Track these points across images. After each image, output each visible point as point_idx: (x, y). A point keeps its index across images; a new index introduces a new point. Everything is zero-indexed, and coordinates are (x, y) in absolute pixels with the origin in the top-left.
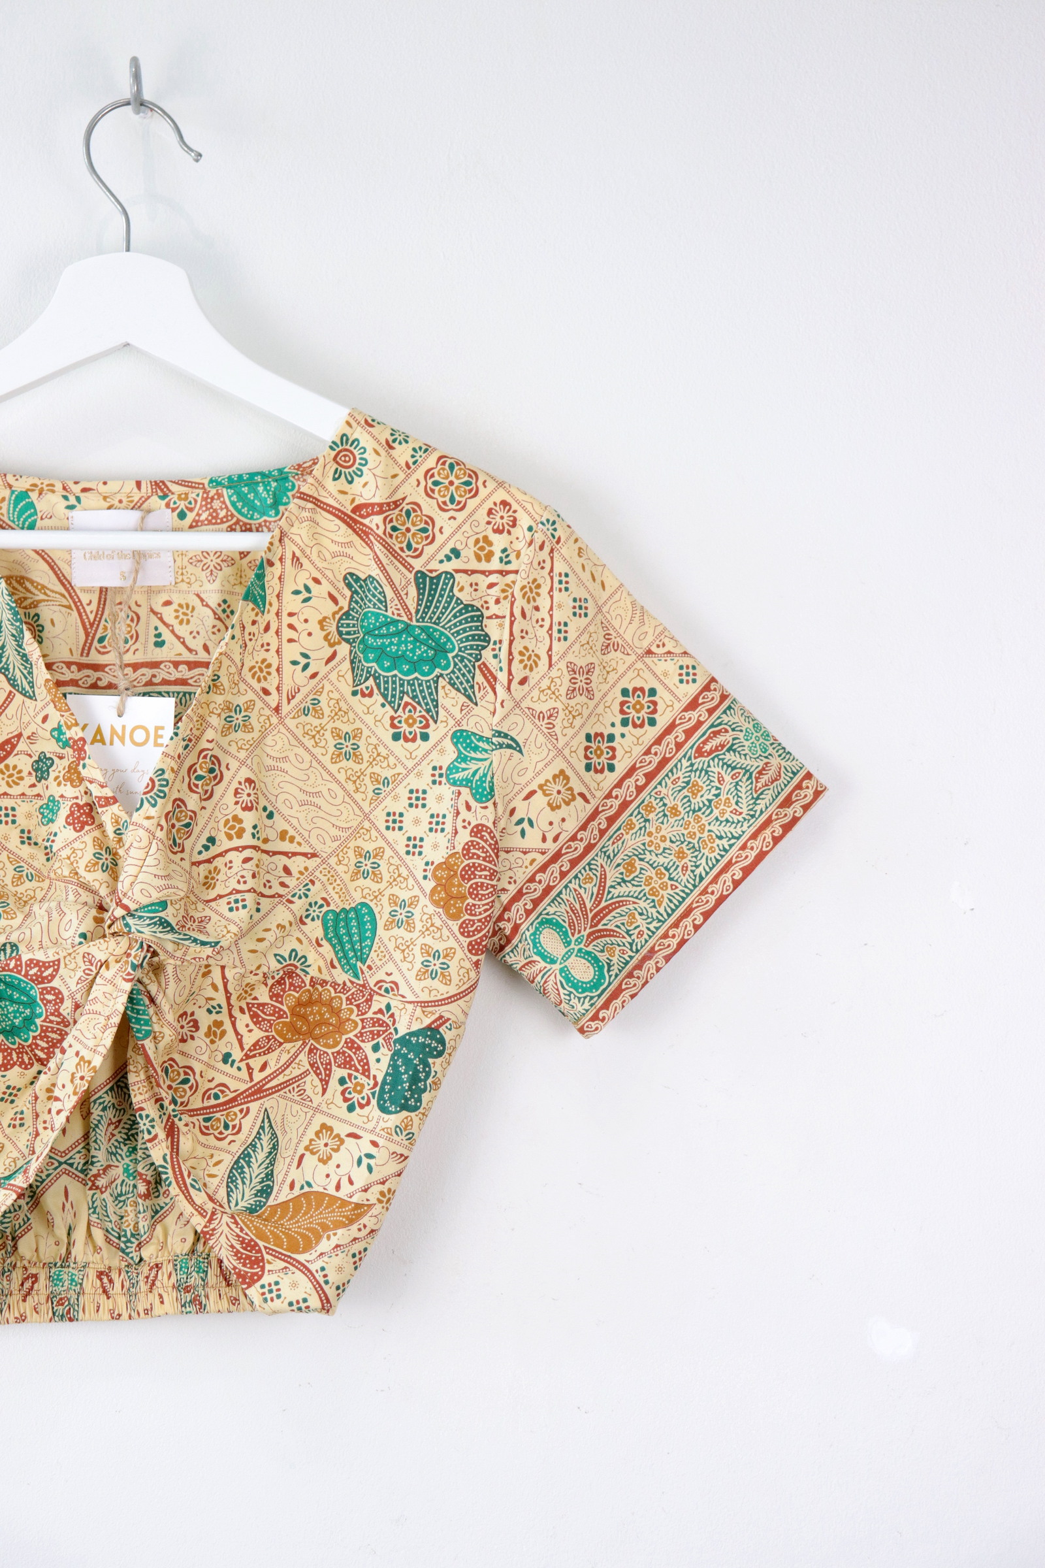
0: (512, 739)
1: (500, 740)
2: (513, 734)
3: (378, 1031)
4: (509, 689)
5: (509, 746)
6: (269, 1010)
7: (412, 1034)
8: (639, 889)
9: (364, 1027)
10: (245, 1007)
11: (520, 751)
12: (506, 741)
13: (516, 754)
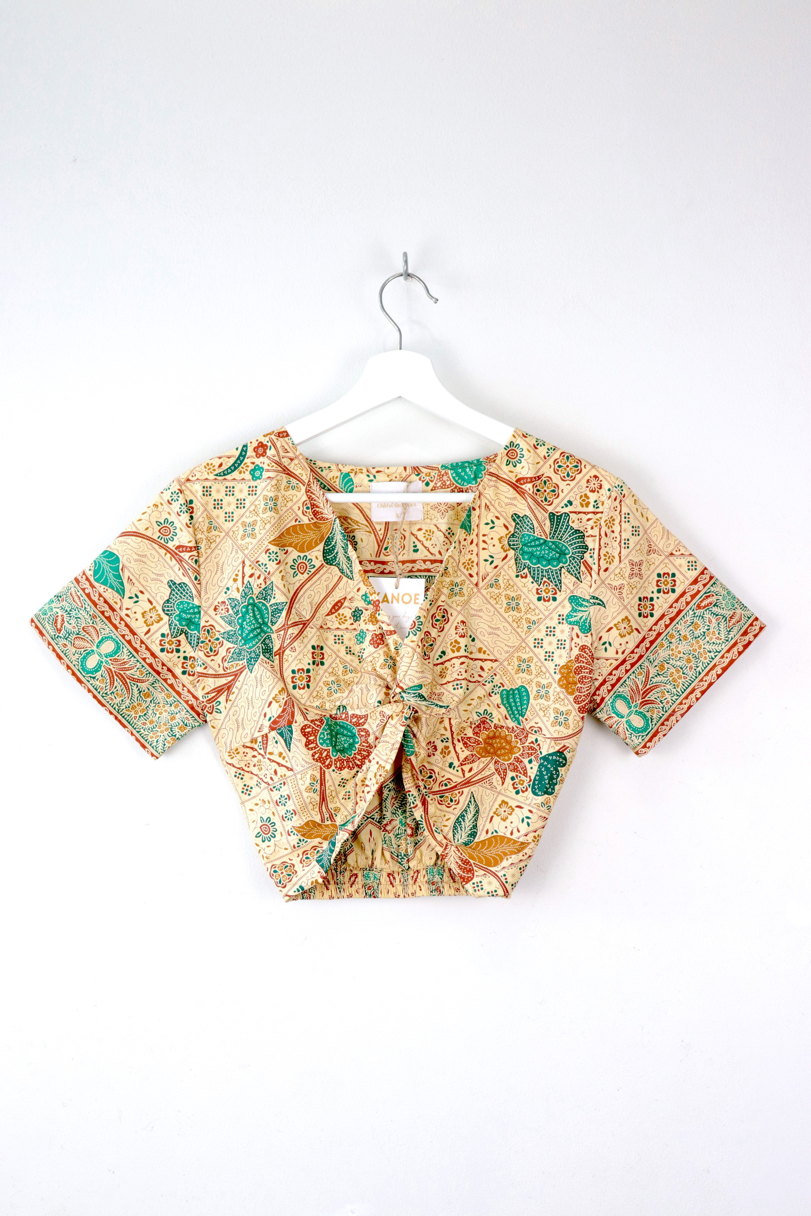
0: (600, 600)
1: (594, 601)
2: (600, 597)
3: (531, 753)
4: (599, 574)
5: (599, 604)
6: (473, 741)
7: (549, 755)
8: (667, 679)
9: (524, 751)
10: (460, 739)
11: (605, 607)
12: (597, 601)
13: (602, 608)
